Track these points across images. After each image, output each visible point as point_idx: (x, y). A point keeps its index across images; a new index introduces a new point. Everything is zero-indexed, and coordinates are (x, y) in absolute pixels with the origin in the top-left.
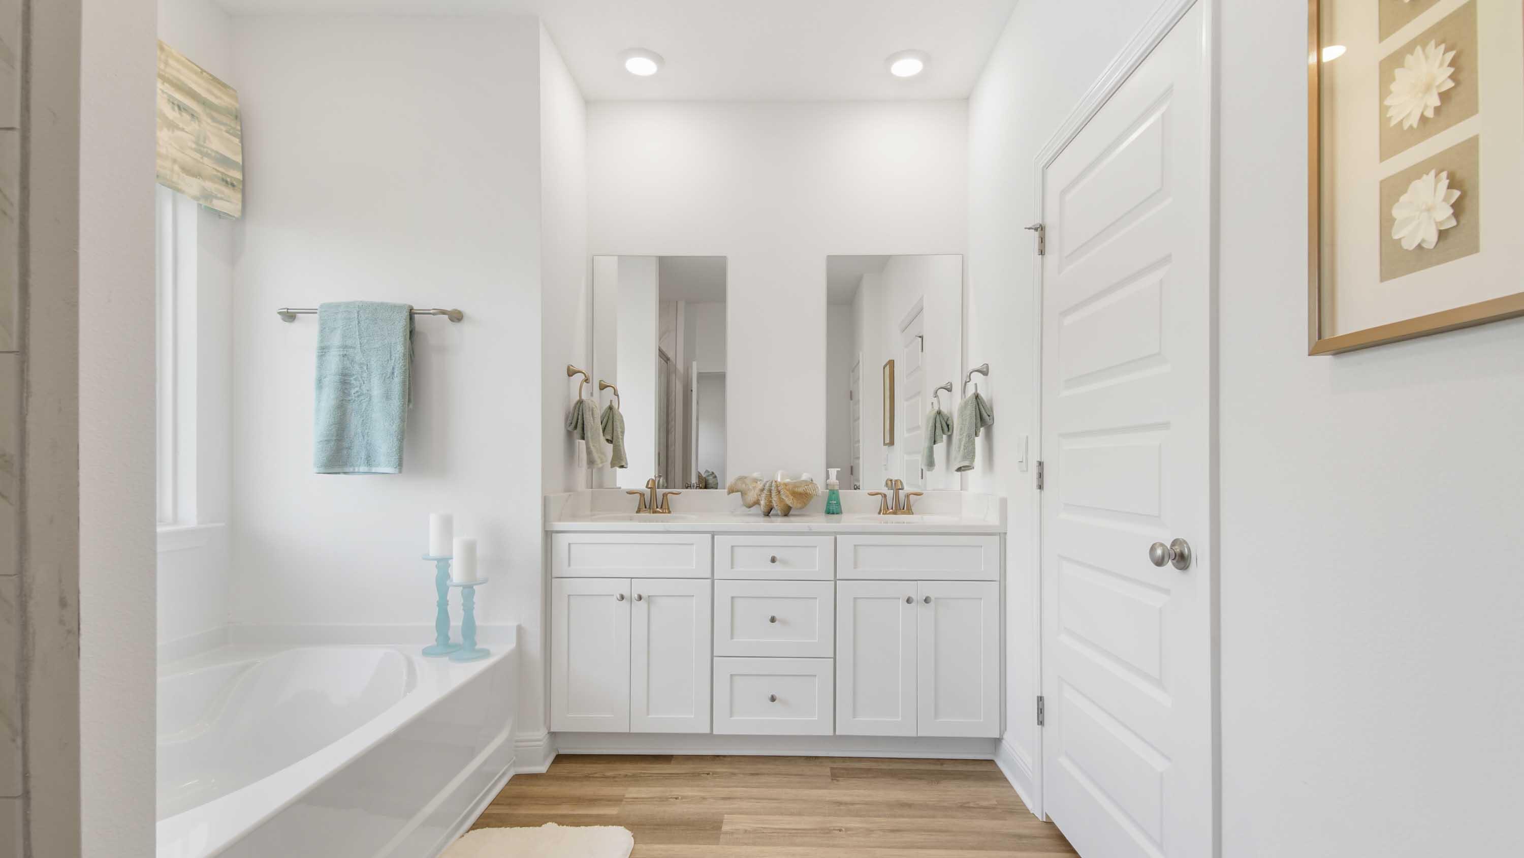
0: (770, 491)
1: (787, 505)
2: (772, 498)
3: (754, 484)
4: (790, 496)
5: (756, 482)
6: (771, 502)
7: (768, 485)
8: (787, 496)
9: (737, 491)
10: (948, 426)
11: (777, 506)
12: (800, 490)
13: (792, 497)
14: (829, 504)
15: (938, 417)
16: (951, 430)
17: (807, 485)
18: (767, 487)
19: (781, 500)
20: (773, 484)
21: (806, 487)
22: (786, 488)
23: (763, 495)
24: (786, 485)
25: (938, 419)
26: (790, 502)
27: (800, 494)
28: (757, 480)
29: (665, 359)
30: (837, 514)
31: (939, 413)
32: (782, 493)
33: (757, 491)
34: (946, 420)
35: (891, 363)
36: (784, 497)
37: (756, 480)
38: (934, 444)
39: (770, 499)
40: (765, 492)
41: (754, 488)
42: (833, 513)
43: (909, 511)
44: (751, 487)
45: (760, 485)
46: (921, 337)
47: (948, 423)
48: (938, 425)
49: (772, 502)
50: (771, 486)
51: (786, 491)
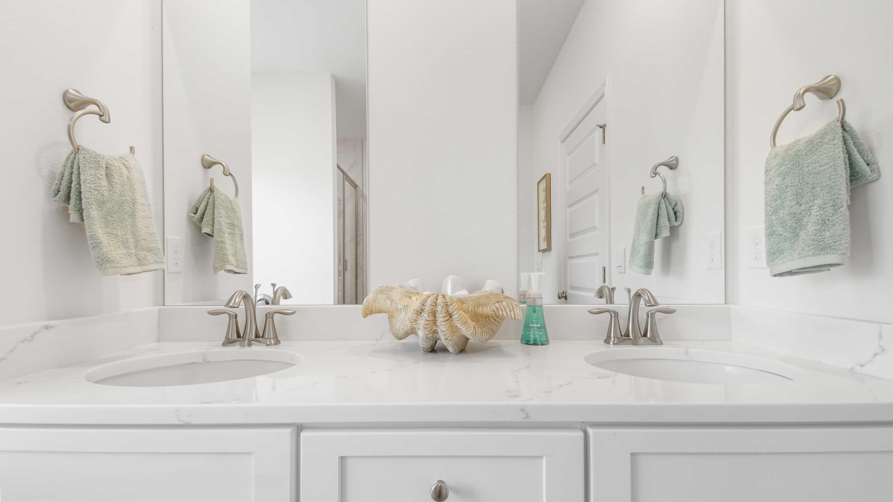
0: (434, 314)
1: (464, 336)
2: (436, 325)
3: (406, 301)
4: (470, 321)
5: (411, 298)
6: (435, 332)
7: (429, 301)
8: (465, 323)
9: (380, 312)
10: (675, 213)
11: (446, 339)
12: (487, 310)
13: (472, 324)
14: (527, 327)
15: (663, 201)
16: (679, 220)
17: (498, 302)
18: (428, 308)
19: (453, 329)
20: (440, 300)
21: (497, 305)
22: (461, 309)
23: (422, 321)
24: (462, 301)
25: (663, 206)
26: (470, 332)
27: (487, 317)
28: (411, 293)
29: (354, 186)
30: (542, 344)
31: (664, 196)
32: (454, 317)
33: (411, 314)
34: (673, 205)
35: (547, 177)
36: (458, 325)
37: (409, 294)
38: (656, 238)
39: (434, 328)
40: (425, 315)
41: (406, 307)
42: (535, 344)
43: (655, 340)
44: (399, 307)
45: (415, 303)
46: (603, 127)
47: (677, 209)
48: (664, 213)
49: (437, 333)
50: (435, 304)
51: (463, 313)
